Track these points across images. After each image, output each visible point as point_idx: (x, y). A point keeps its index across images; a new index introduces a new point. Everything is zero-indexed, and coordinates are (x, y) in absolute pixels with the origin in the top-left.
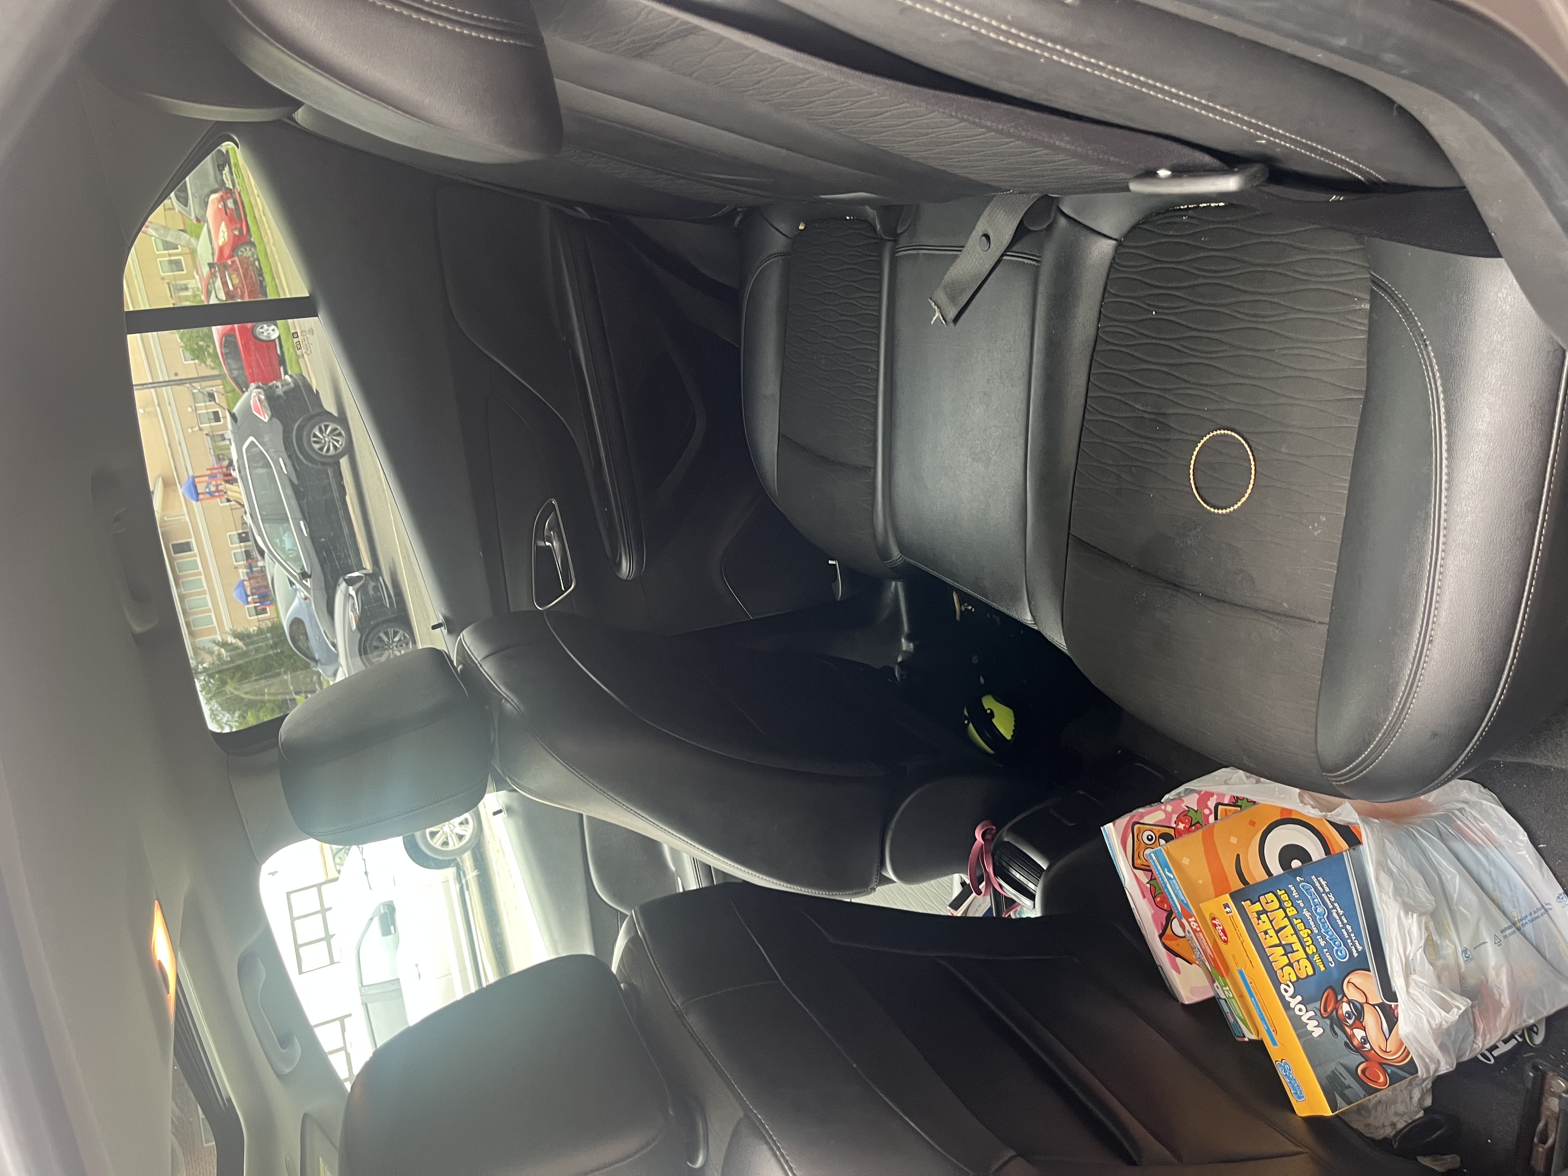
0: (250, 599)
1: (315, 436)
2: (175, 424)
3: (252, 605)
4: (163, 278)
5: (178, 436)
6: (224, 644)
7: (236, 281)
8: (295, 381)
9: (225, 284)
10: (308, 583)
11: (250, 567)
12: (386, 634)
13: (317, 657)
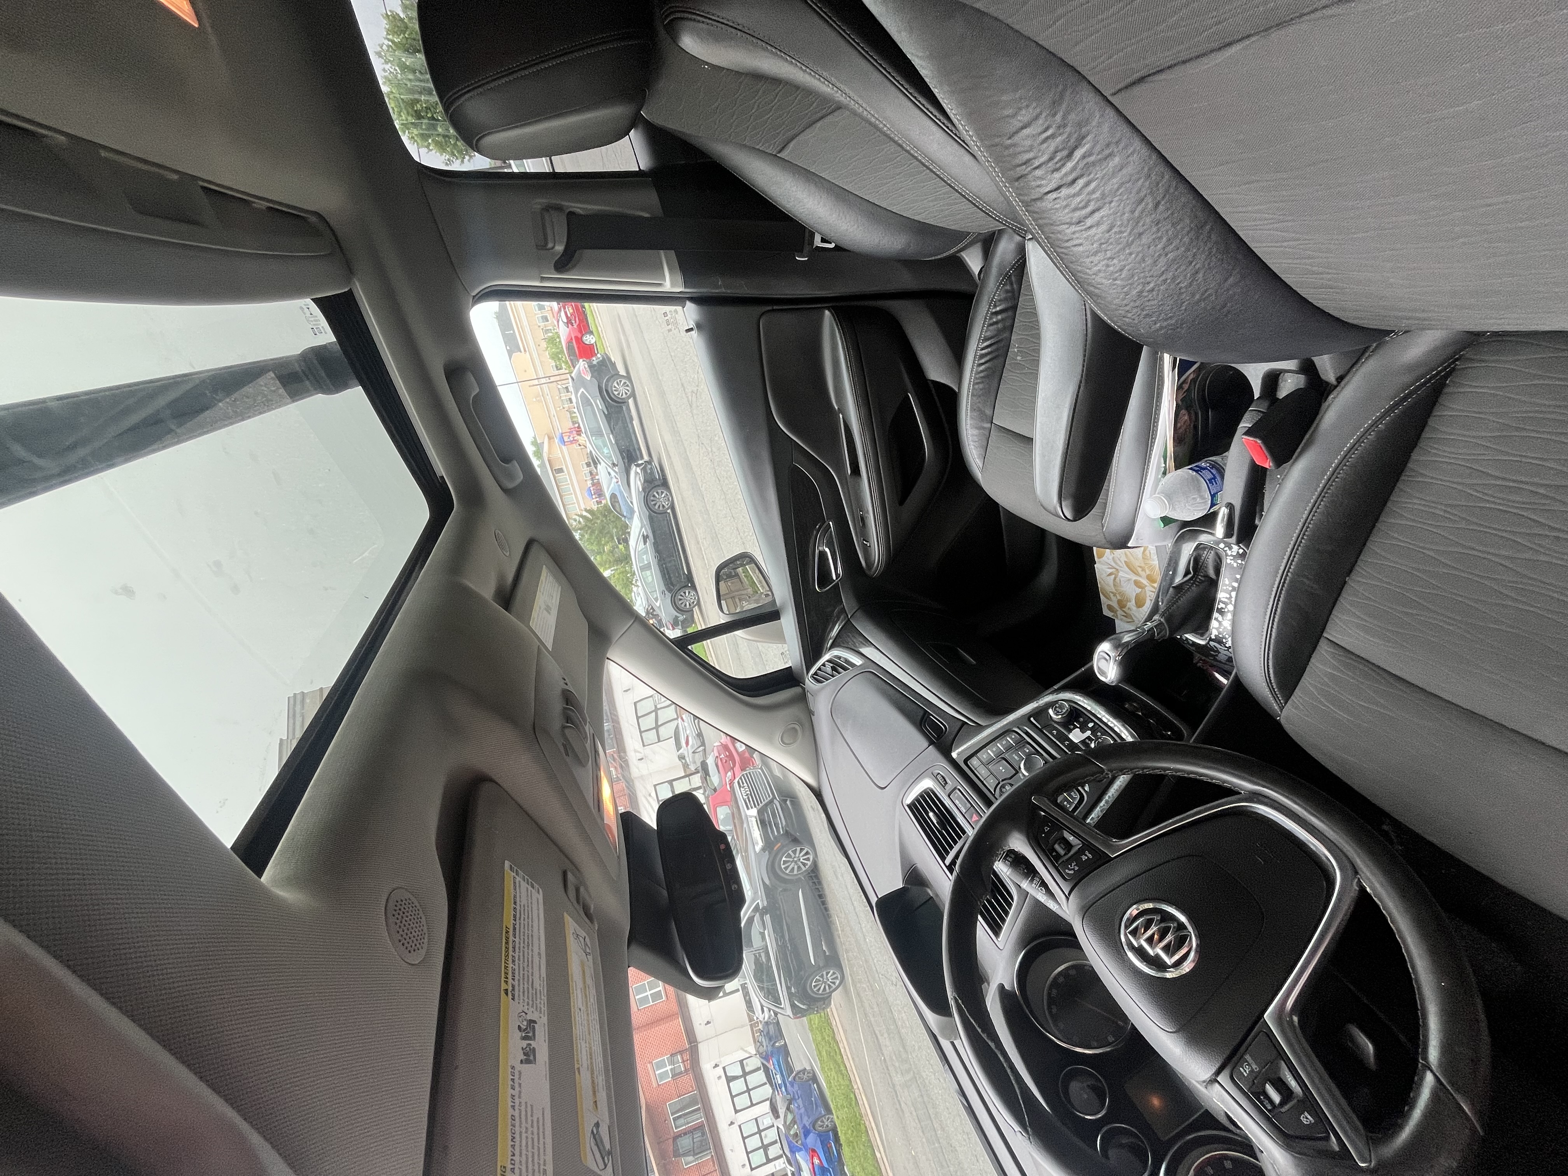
0: (594, 497)
1: (615, 387)
2: (551, 406)
3: (595, 500)
4: (539, 327)
5: (553, 412)
6: (581, 516)
7: (571, 311)
8: (602, 356)
9: (566, 313)
10: (616, 469)
11: (592, 479)
12: (657, 493)
13: (625, 514)
